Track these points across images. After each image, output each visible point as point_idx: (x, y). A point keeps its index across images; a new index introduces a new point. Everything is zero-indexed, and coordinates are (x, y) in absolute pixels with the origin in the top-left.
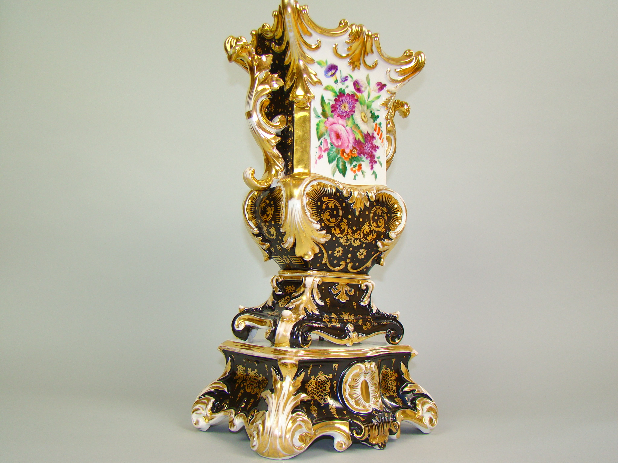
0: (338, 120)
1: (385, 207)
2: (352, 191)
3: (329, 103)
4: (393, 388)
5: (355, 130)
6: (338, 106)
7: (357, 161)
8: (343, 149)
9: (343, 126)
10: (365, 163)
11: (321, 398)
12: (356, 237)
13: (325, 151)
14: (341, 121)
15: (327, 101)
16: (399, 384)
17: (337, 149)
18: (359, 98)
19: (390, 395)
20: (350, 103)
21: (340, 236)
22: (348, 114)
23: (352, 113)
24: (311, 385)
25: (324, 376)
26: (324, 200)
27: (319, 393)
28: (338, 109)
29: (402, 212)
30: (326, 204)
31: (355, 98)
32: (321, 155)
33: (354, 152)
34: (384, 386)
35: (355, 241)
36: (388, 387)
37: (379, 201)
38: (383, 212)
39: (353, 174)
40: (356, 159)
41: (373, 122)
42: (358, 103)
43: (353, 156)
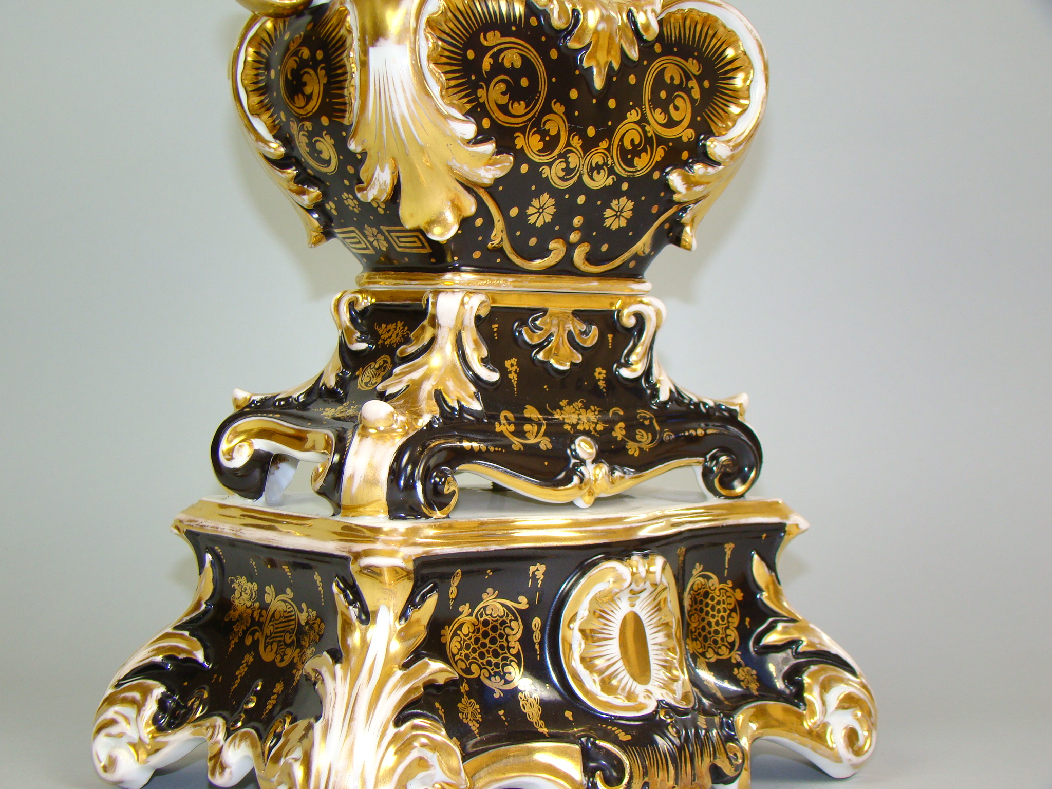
1: (694, 58)
2: (579, 8)
4: (727, 636)
11: (492, 673)
12: (597, 159)
16: (747, 623)
19: (718, 657)
21: (545, 159)
24: (459, 632)
25: (503, 605)
26: (485, 43)
27: (486, 659)
29: (752, 72)
30: (495, 56)
34: (697, 631)
35: (595, 172)
36: (713, 634)
37: (673, 39)
38: (687, 76)
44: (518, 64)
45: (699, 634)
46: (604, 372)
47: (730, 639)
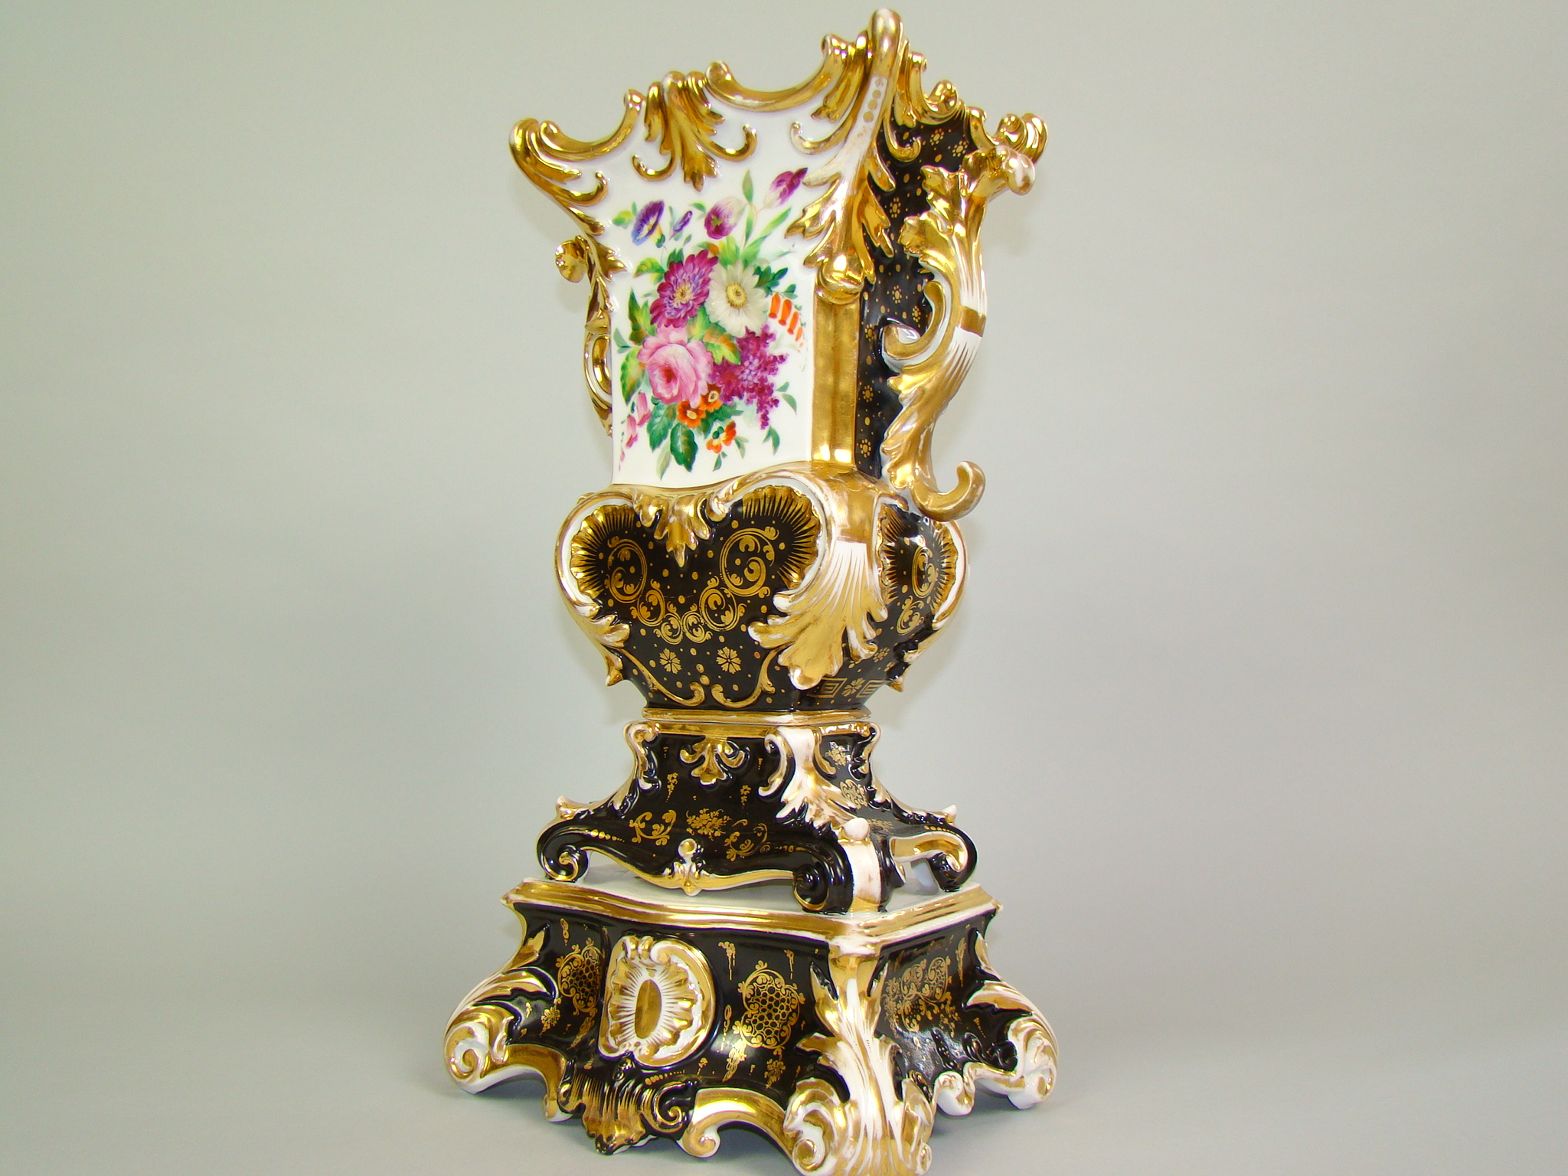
0: (667, 336)
1: (771, 525)
3: (646, 304)
5: (713, 341)
6: (666, 301)
7: (721, 420)
8: (684, 400)
9: (681, 343)
10: (745, 416)
13: (641, 423)
14: (675, 335)
15: (640, 302)
17: (668, 408)
18: (718, 253)
19: (763, 1045)
20: (697, 277)
21: (654, 624)
22: (693, 307)
23: (702, 299)
27: (583, 987)
28: (668, 308)
30: (615, 555)
31: (710, 256)
32: (634, 436)
33: (712, 398)
34: (754, 1018)
35: (694, 630)
36: (769, 1025)
37: (752, 514)
38: (763, 543)
39: (713, 456)
40: (719, 415)
41: (765, 294)
42: (717, 267)
43: (712, 410)
44: (628, 557)
45: (755, 1022)
47: (783, 1034)
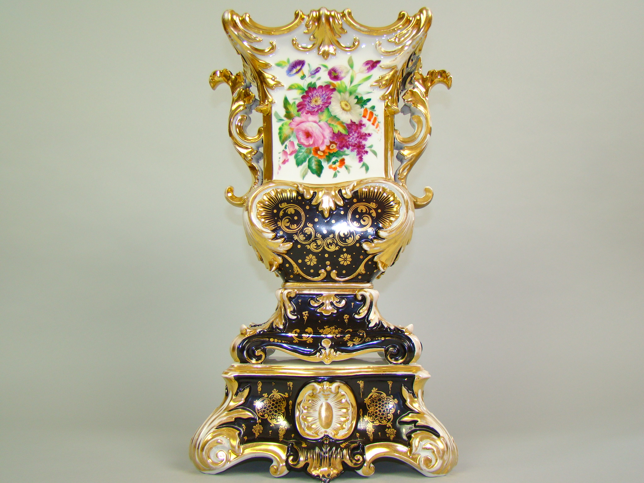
0: (307, 118)
1: (373, 202)
2: (317, 191)
3: (294, 103)
4: (388, 416)
5: (333, 123)
6: (306, 103)
7: (337, 157)
8: (316, 147)
9: (315, 122)
10: (350, 157)
11: (273, 418)
12: (330, 241)
13: (291, 154)
14: (311, 118)
15: (291, 101)
16: (398, 412)
17: (307, 149)
18: (336, 87)
19: (380, 424)
20: (324, 95)
21: (307, 243)
22: (322, 108)
23: (327, 105)
25: (280, 395)
26: (281, 207)
27: (272, 413)
28: (307, 106)
29: (400, 204)
30: (285, 211)
31: (331, 87)
32: (286, 159)
33: (332, 147)
34: (372, 413)
35: (330, 245)
36: (381, 415)
37: (363, 197)
38: (370, 209)
39: (332, 172)
40: (336, 155)
41: (360, 108)
42: (335, 93)
43: (332, 152)
44: (293, 212)
45: (373, 414)
46: (349, 316)
47: (389, 418)
